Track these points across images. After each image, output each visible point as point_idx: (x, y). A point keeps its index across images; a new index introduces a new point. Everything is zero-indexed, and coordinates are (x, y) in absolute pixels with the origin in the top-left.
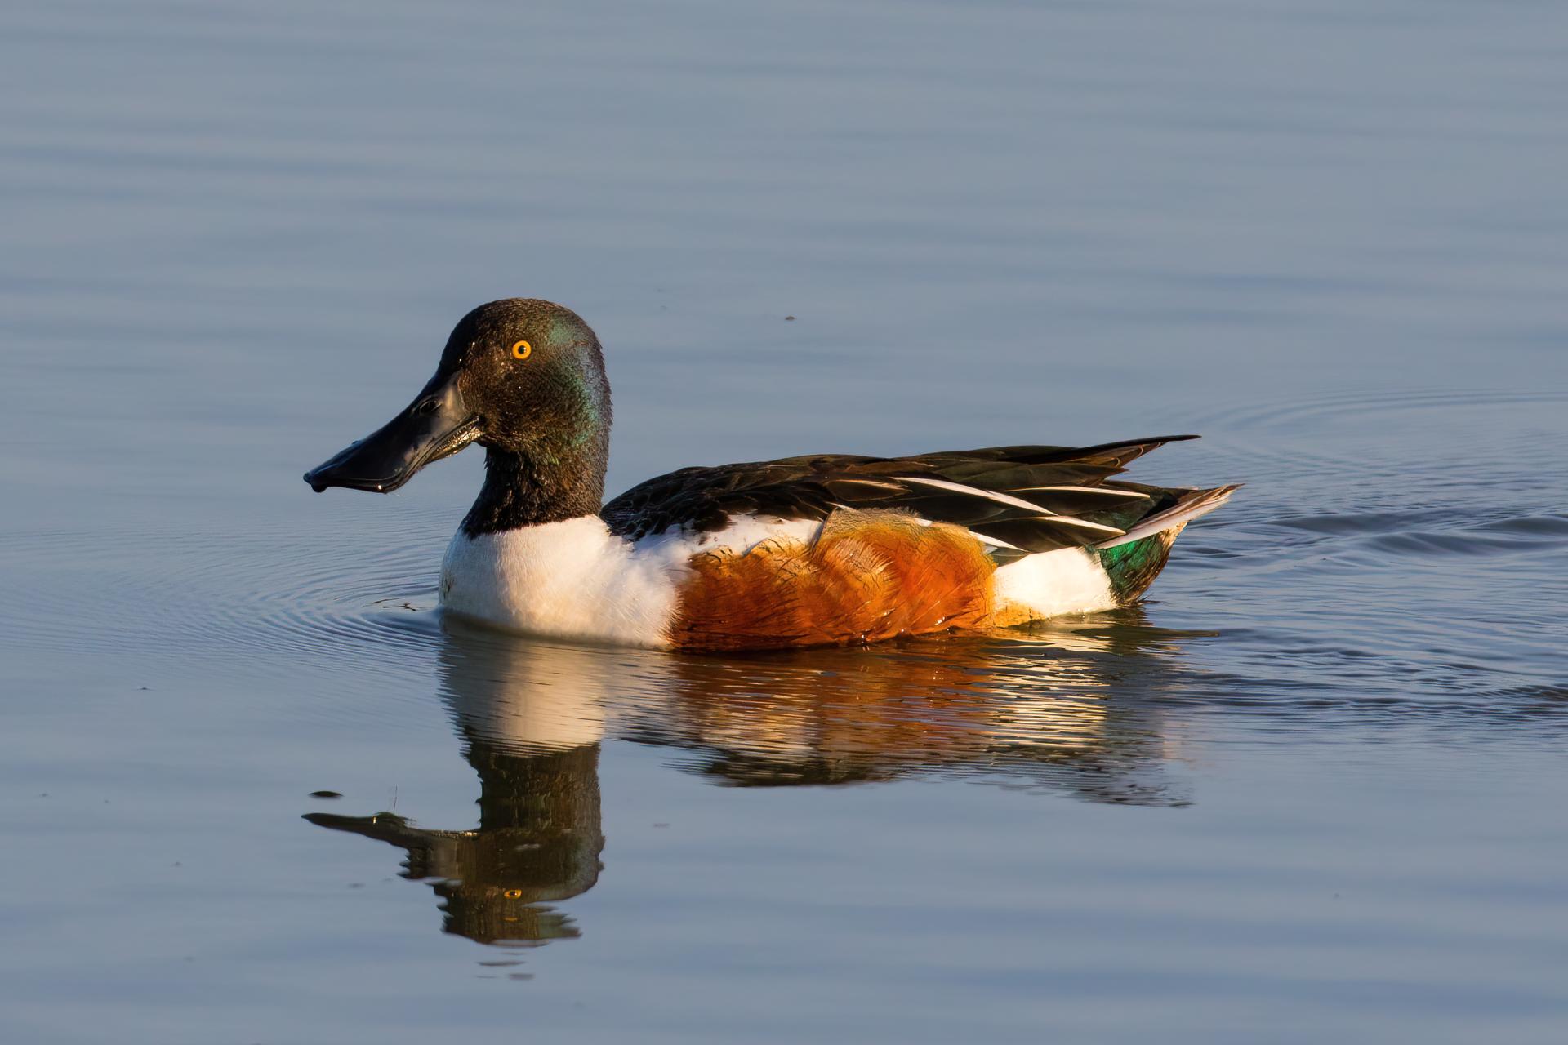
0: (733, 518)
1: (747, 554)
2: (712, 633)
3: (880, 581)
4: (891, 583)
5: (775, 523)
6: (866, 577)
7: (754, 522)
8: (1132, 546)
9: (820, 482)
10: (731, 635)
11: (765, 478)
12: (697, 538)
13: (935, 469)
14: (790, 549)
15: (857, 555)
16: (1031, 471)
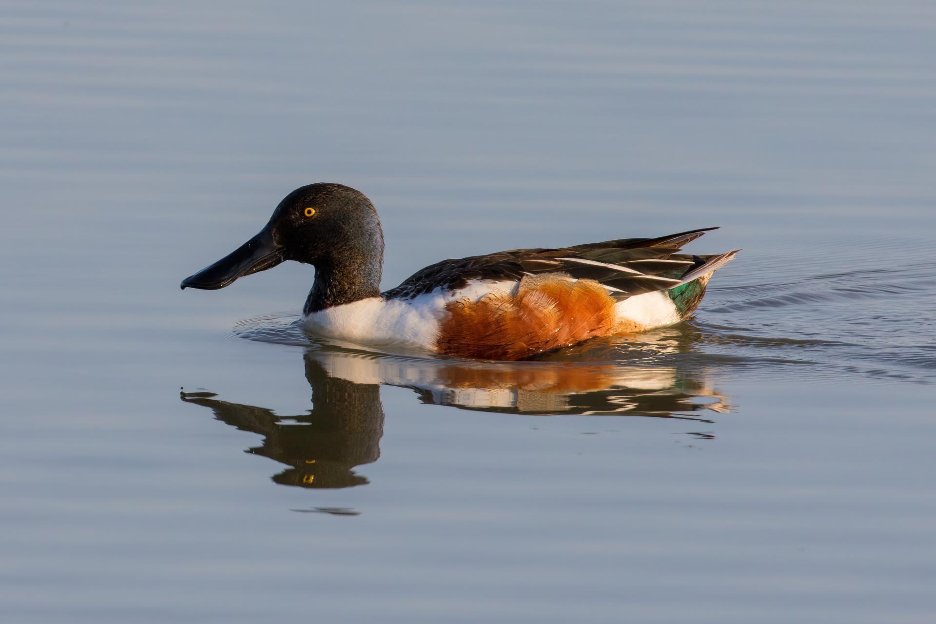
0: (469, 282)
1: (478, 302)
2: (461, 344)
3: (552, 312)
4: (559, 313)
5: (492, 283)
6: (546, 311)
7: (481, 283)
8: (685, 286)
9: (516, 262)
10: (471, 345)
11: (487, 262)
12: (451, 293)
13: (579, 254)
14: (502, 297)
15: (540, 300)
16: (630, 252)
